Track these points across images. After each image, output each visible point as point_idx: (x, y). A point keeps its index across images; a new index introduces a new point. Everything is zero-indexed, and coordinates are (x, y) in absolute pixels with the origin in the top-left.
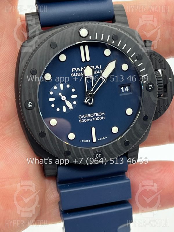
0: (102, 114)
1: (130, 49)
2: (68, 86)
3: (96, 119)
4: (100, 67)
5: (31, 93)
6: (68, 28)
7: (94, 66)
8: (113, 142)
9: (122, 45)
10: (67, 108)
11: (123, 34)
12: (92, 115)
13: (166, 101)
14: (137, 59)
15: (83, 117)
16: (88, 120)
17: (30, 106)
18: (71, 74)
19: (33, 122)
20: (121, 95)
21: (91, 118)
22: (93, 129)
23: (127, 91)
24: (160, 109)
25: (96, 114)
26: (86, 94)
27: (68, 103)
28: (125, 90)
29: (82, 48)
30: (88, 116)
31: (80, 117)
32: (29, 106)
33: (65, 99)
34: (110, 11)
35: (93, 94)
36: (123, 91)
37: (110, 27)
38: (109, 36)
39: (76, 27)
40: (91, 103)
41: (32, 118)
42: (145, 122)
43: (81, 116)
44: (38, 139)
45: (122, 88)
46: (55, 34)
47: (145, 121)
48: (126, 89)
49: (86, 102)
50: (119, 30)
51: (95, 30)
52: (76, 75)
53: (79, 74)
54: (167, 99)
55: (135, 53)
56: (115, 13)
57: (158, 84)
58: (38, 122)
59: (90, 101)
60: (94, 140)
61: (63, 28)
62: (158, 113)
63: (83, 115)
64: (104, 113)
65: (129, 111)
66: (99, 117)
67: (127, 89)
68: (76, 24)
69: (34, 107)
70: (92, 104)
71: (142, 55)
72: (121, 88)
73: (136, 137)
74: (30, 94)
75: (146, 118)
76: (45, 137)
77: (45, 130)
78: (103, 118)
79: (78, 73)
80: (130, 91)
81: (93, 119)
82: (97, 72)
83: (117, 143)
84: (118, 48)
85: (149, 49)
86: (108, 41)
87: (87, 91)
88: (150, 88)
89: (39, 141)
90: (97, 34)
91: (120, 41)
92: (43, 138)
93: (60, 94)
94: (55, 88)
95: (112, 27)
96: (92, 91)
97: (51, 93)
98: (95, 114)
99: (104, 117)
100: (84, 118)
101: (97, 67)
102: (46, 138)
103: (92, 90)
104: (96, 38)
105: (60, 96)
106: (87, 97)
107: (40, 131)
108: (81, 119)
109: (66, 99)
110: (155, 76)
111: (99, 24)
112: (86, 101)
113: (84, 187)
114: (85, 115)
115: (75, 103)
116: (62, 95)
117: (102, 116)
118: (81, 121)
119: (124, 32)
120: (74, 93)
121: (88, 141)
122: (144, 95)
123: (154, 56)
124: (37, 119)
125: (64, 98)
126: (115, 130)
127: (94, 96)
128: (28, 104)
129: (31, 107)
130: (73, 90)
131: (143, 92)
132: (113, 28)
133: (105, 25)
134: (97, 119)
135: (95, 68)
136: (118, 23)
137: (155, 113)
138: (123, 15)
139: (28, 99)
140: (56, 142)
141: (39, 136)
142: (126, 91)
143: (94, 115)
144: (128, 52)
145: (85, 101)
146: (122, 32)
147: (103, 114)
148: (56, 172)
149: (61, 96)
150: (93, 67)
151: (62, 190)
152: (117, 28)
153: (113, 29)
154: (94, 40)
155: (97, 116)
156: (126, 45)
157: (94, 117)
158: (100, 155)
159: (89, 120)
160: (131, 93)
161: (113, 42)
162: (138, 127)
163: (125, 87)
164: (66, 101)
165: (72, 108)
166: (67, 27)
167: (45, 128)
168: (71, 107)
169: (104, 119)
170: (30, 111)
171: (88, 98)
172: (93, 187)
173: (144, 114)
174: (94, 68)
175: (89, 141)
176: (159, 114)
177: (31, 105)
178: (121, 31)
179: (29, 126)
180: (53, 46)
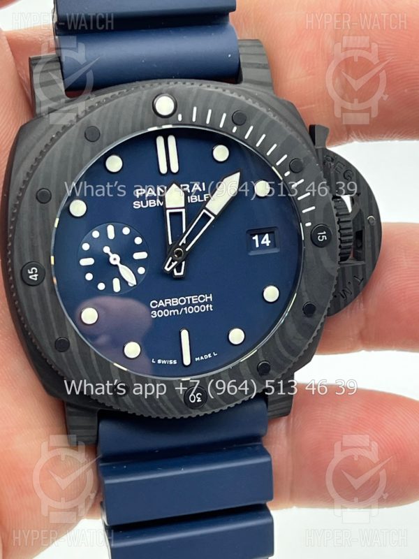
0: (207, 298)
1: (275, 146)
2: (126, 231)
3: (191, 310)
4: (202, 189)
5: (36, 245)
6: (129, 93)
7: (188, 186)
8: (230, 366)
9: (255, 137)
10: (123, 282)
11: (257, 110)
12: (182, 301)
13: (360, 269)
14: (291, 170)
15: (160, 304)
16: (172, 313)
17: (34, 277)
18: (134, 203)
19: (39, 316)
20: (252, 253)
21: (179, 307)
22: (185, 335)
23: (268, 245)
24: (346, 290)
25: (191, 299)
26: (168, 250)
27: (126, 272)
28: (263, 242)
29: (160, 141)
30: (173, 302)
31: (154, 304)
32: (31, 277)
33: (117, 262)
34: (230, 56)
35: (184, 250)
36: (257, 246)
37: (227, 93)
38: (225, 115)
39: (145, 92)
40: (179, 271)
41: (37, 306)
42: (307, 319)
43: (156, 302)
44: (51, 354)
45: (256, 238)
46: (98, 107)
47: (308, 317)
48: (264, 239)
49: (168, 270)
50: (250, 100)
51: (191, 100)
52: (145, 204)
53: (151, 203)
54: (363, 265)
55: (285, 156)
56: (241, 61)
57: (341, 229)
58: (52, 316)
59: (178, 268)
60: (187, 361)
61: (117, 93)
62: (341, 297)
63: (161, 301)
64: (211, 297)
65: (271, 293)
66: (199, 304)
67: (266, 240)
68: (147, 84)
69: (43, 281)
70: (182, 273)
71: (302, 161)
72: (254, 238)
73: (286, 354)
74: (33, 249)
75: (310, 310)
76: (69, 351)
77: (69, 335)
78: (209, 308)
79: (150, 201)
80: (273, 244)
81: (186, 309)
82: (194, 199)
83: (240, 367)
84: (245, 143)
85: (320, 147)
86: (221, 126)
87: (170, 243)
88: (321, 238)
89: (55, 361)
90: (195, 109)
91: (251, 128)
92: (63, 354)
93: (107, 250)
94: (96, 234)
95: (232, 93)
96: (183, 244)
97: (86, 247)
98: (189, 298)
99: (211, 306)
100: (162, 308)
101: (196, 187)
102: (71, 353)
103: (184, 241)
104: (194, 120)
105: (107, 254)
106: (171, 259)
107: (57, 337)
108: (157, 310)
109: (121, 262)
110: (334, 210)
111: (201, 85)
112: (168, 267)
113: (160, 472)
114: (166, 300)
115: (141, 270)
116: (111, 251)
117: (205, 303)
118: (155, 314)
119: (262, 107)
120: (139, 249)
121: (171, 362)
122: (307, 255)
123: (332, 164)
124: (50, 309)
125: (115, 259)
126: (237, 336)
127: (187, 255)
128: (29, 272)
129: (36, 279)
130: (138, 241)
131: (303, 248)
132: (235, 95)
133: (217, 88)
134: (194, 309)
135: (191, 189)
136: (247, 85)
137: (332, 297)
138: (260, 64)
139: (29, 261)
140: (95, 362)
141: (54, 347)
142: (265, 244)
143: (187, 300)
144: (268, 154)
145: (166, 268)
146: (256, 105)
147: (209, 299)
148: (96, 433)
149: (110, 254)
150: (186, 187)
151: (109, 479)
152: (244, 95)
153: (233, 99)
154: (189, 123)
155: (193, 302)
156: (264, 136)
157: (187, 305)
158: (199, 396)
159: (176, 312)
160: (276, 251)
161: (235, 130)
162: (292, 330)
163: (261, 235)
164: (120, 266)
165: (135, 284)
166: (125, 91)
167: (69, 329)
168: (132, 281)
169: (211, 310)
170: (33, 290)
171: (173, 261)
172: (183, 471)
173: (306, 300)
174: (187, 189)
175: (175, 362)
176: (342, 300)
177: (36, 275)
178: (254, 103)
179: (30, 323)
180: (91, 135)
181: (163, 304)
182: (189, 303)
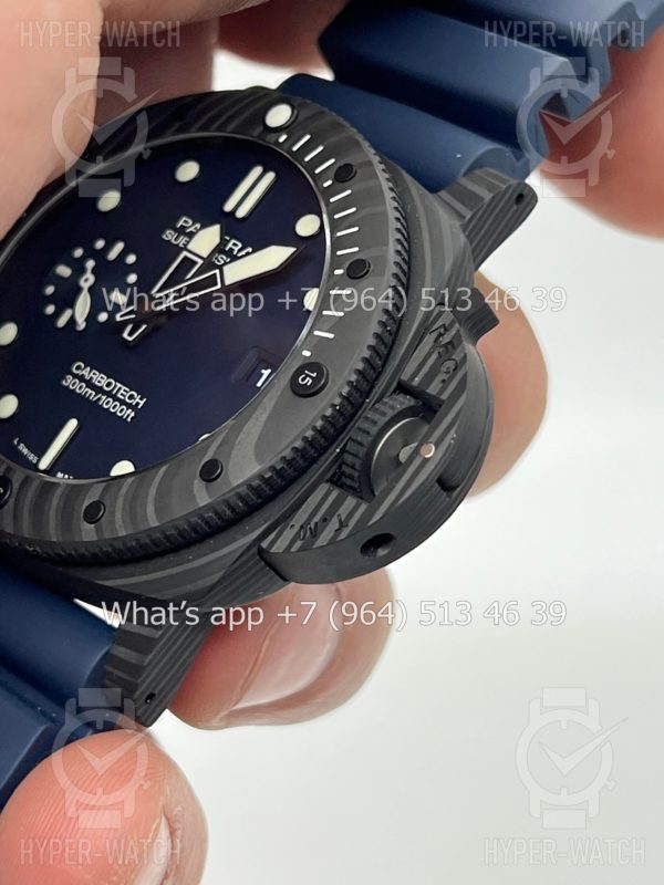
0: (138, 400)
3: (107, 402)
12: (109, 385)
21: (98, 390)
22: (70, 426)
25: (120, 388)
60: (42, 465)
66: (122, 402)
70: (130, 339)
81: (104, 397)
84: (326, 205)
86: (317, 171)
90: (308, 137)
98: (119, 385)
104: (295, 148)
118: (68, 382)
134: (111, 404)
143: (115, 386)
147: (138, 404)
155: (119, 395)
157: (109, 394)
169: (129, 420)
181: (86, 374)
182: (114, 392)
